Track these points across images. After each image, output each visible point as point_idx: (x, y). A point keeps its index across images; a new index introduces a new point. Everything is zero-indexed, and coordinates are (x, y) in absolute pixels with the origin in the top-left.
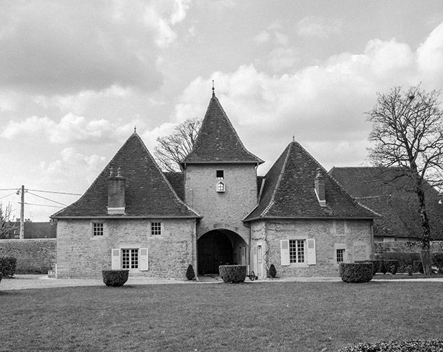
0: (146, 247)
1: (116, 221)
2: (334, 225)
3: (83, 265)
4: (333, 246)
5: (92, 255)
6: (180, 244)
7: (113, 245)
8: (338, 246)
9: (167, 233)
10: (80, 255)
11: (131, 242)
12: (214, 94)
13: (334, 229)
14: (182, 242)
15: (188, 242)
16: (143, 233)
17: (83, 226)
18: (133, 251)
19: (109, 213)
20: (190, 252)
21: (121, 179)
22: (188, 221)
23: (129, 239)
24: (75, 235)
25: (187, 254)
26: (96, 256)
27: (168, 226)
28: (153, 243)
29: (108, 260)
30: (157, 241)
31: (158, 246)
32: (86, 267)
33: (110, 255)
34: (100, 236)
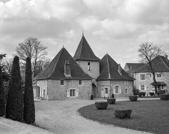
0: (78, 89)
1: (68, 79)
2: (125, 82)
3: (57, 96)
4: (125, 88)
5: (61, 92)
6: (88, 88)
7: (67, 88)
8: (126, 88)
9: (84, 84)
10: (57, 92)
11: (73, 87)
12: (83, 36)
13: (125, 83)
14: (88, 87)
15: (90, 87)
16: (77, 84)
17: (58, 81)
18: (73, 90)
19: (66, 77)
20: (90, 90)
21: (70, 65)
22: (90, 80)
23: (72, 86)
24: (55, 85)
25: (90, 91)
26: (62, 92)
27: (84, 82)
28: (80, 87)
29: (66, 94)
30: (81, 86)
31: (81, 88)
32: (59, 96)
33: (67, 92)
34: (63, 85)
